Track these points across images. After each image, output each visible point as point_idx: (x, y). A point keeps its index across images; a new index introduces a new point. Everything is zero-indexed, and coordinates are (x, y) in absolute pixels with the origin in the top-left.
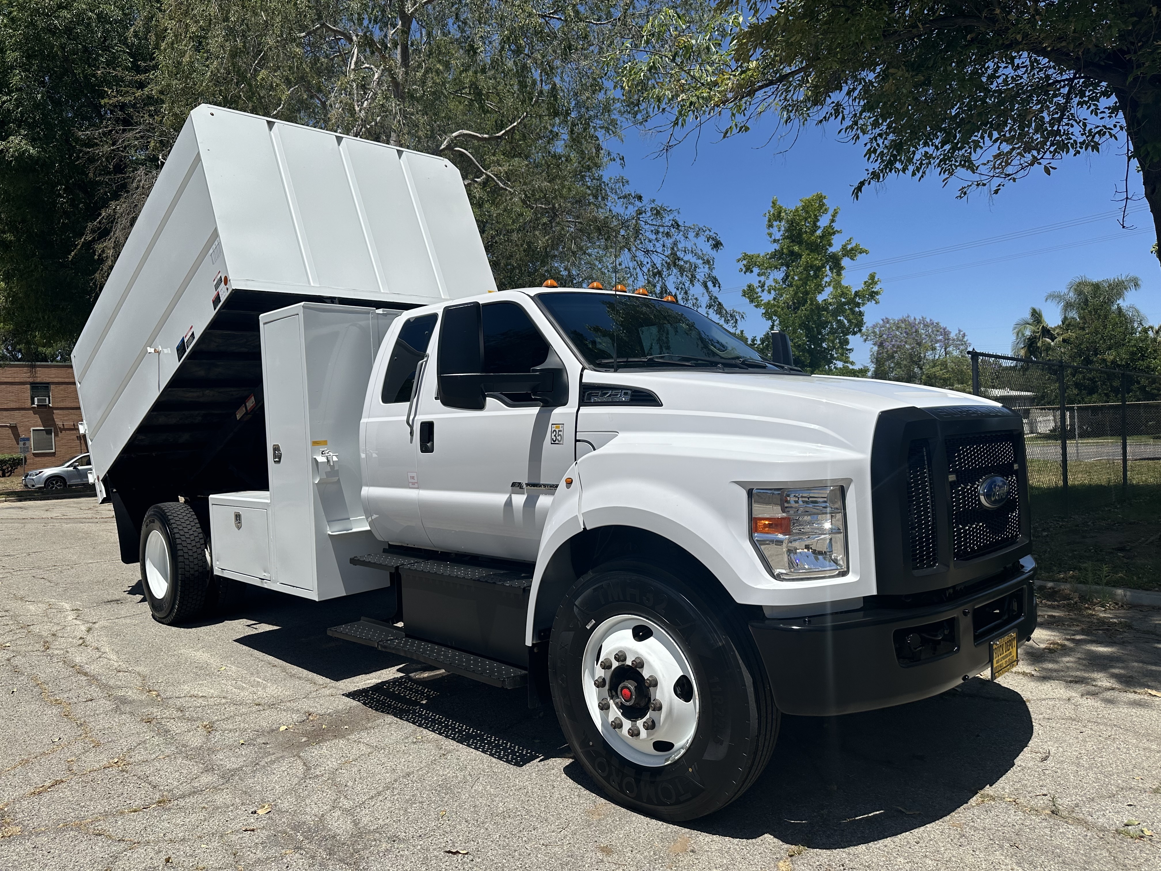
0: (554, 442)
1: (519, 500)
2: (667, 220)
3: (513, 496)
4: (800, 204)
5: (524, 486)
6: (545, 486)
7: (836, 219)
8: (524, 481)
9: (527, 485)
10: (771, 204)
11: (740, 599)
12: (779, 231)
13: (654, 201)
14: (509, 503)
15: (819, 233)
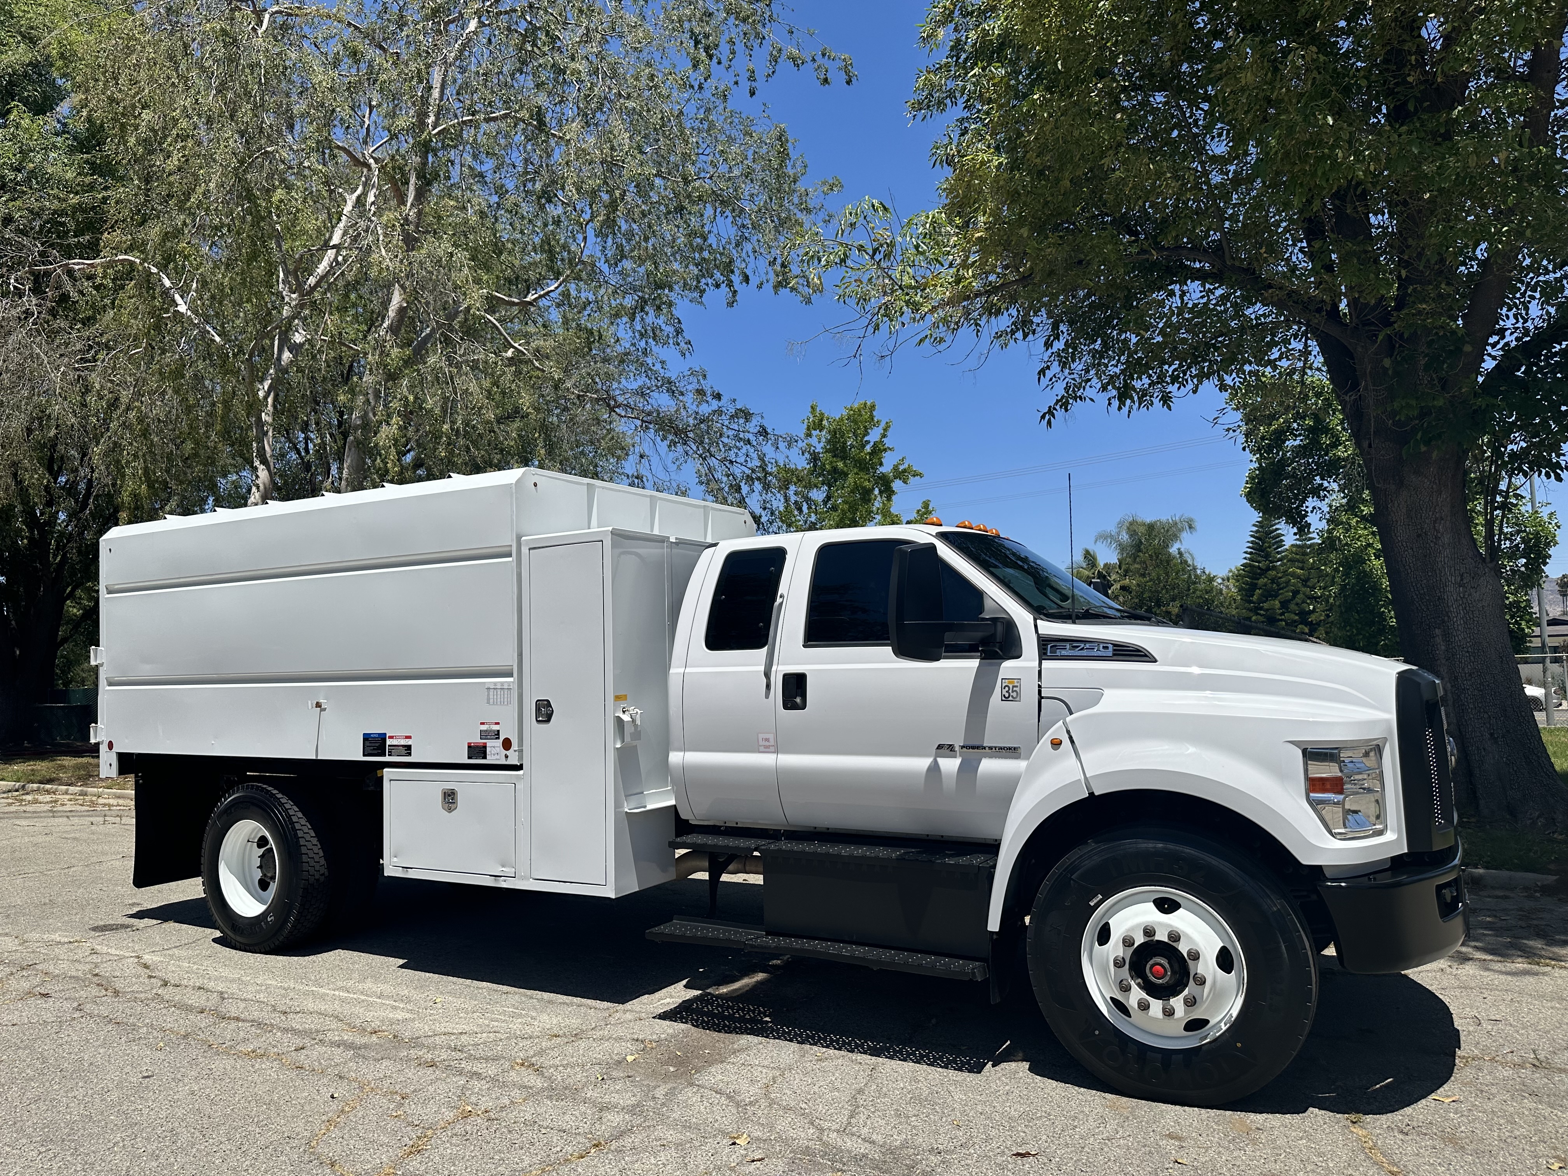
0: (1005, 699)
1: (950, 765)
2: (753, 426)
3: (939, 759)
4: (845, 413)
5: (957, 748)
6: (991, 748)
7: (888, 433)
8: (958, 742)
9: (962, 747)
10: (810, 409)
11: (1306, 859)
12: (819, 442)
13: (734, 401)
14: (934, 768)
15: (868, 449)
